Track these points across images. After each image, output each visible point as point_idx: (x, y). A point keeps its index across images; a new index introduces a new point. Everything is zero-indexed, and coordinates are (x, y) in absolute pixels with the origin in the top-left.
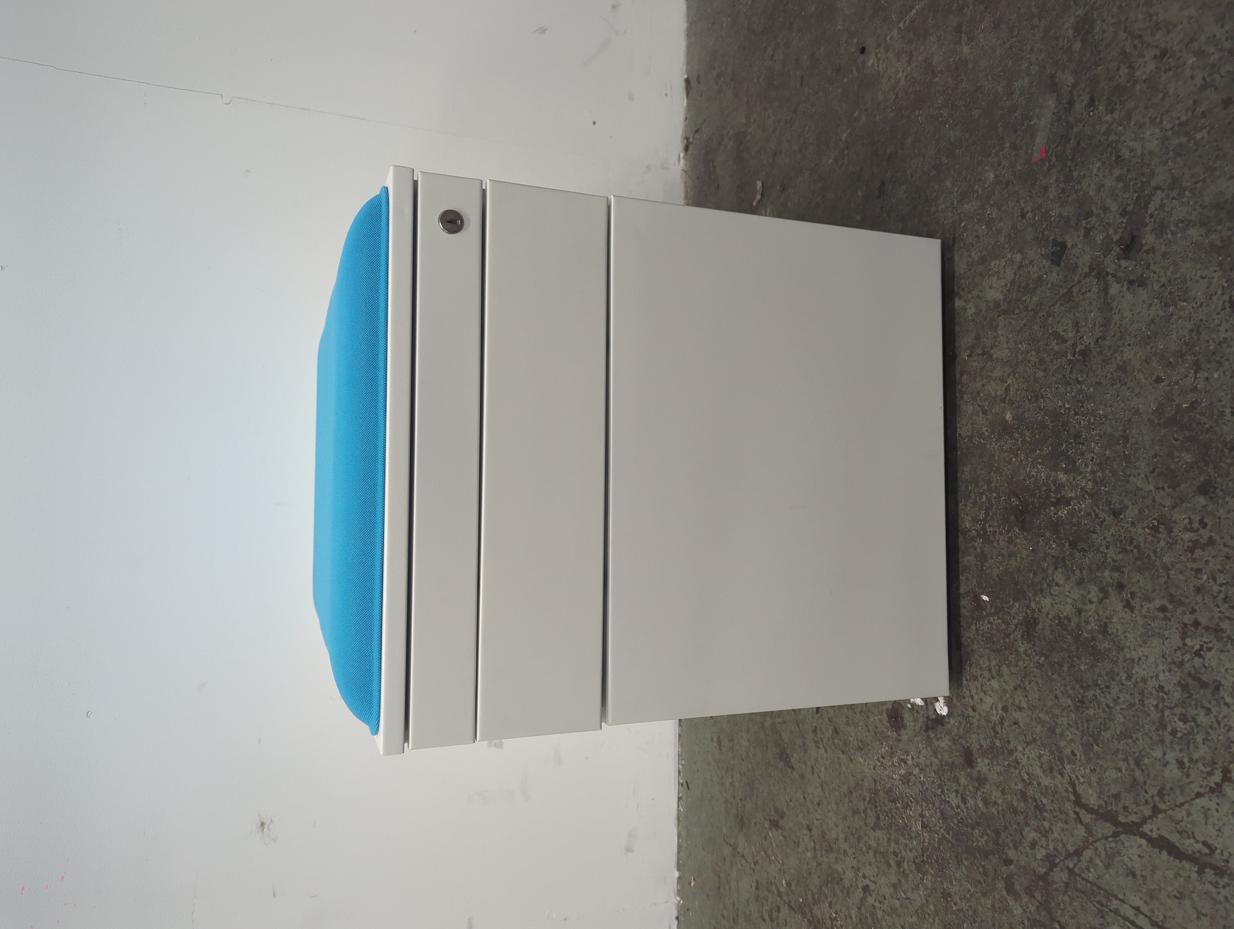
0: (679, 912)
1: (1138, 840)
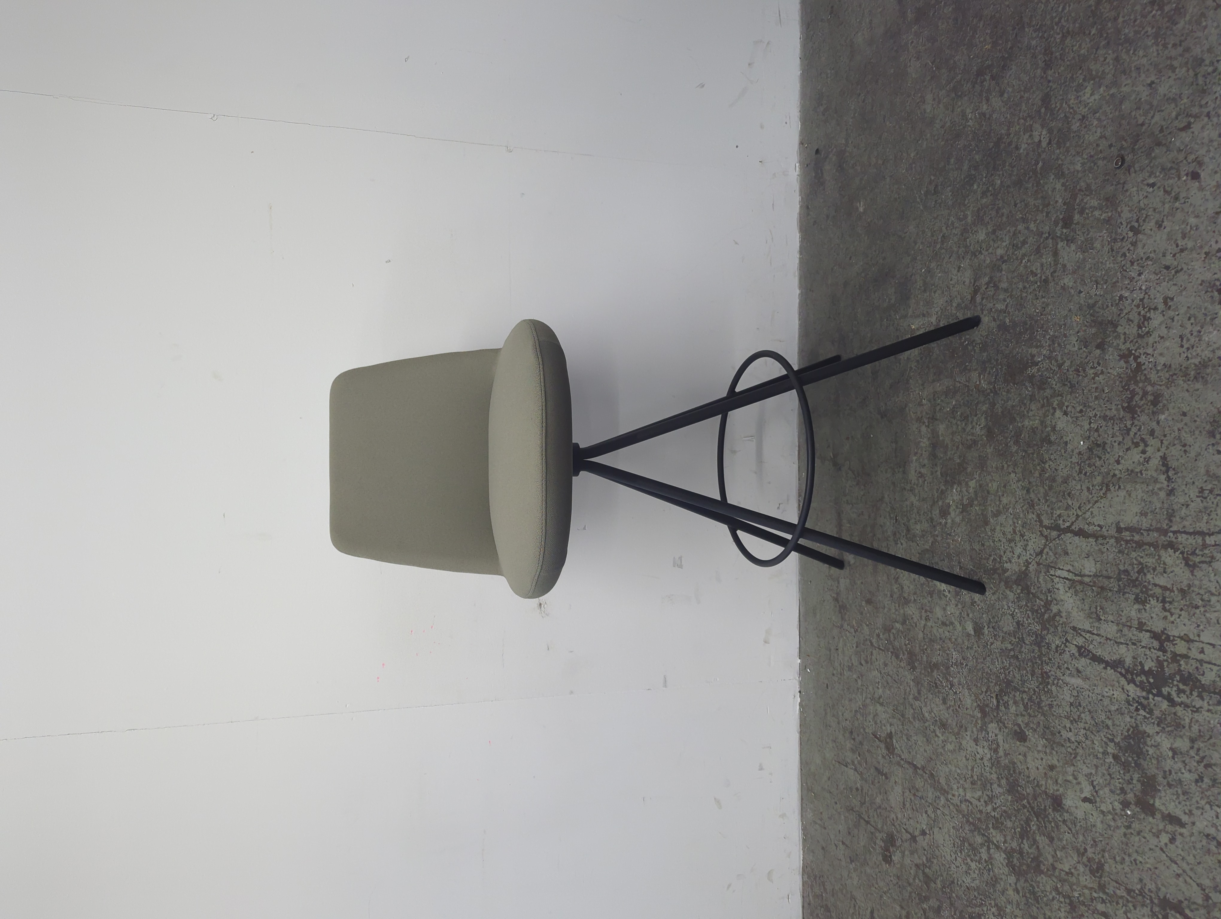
0: (800, 687)
1: (1069, 535)
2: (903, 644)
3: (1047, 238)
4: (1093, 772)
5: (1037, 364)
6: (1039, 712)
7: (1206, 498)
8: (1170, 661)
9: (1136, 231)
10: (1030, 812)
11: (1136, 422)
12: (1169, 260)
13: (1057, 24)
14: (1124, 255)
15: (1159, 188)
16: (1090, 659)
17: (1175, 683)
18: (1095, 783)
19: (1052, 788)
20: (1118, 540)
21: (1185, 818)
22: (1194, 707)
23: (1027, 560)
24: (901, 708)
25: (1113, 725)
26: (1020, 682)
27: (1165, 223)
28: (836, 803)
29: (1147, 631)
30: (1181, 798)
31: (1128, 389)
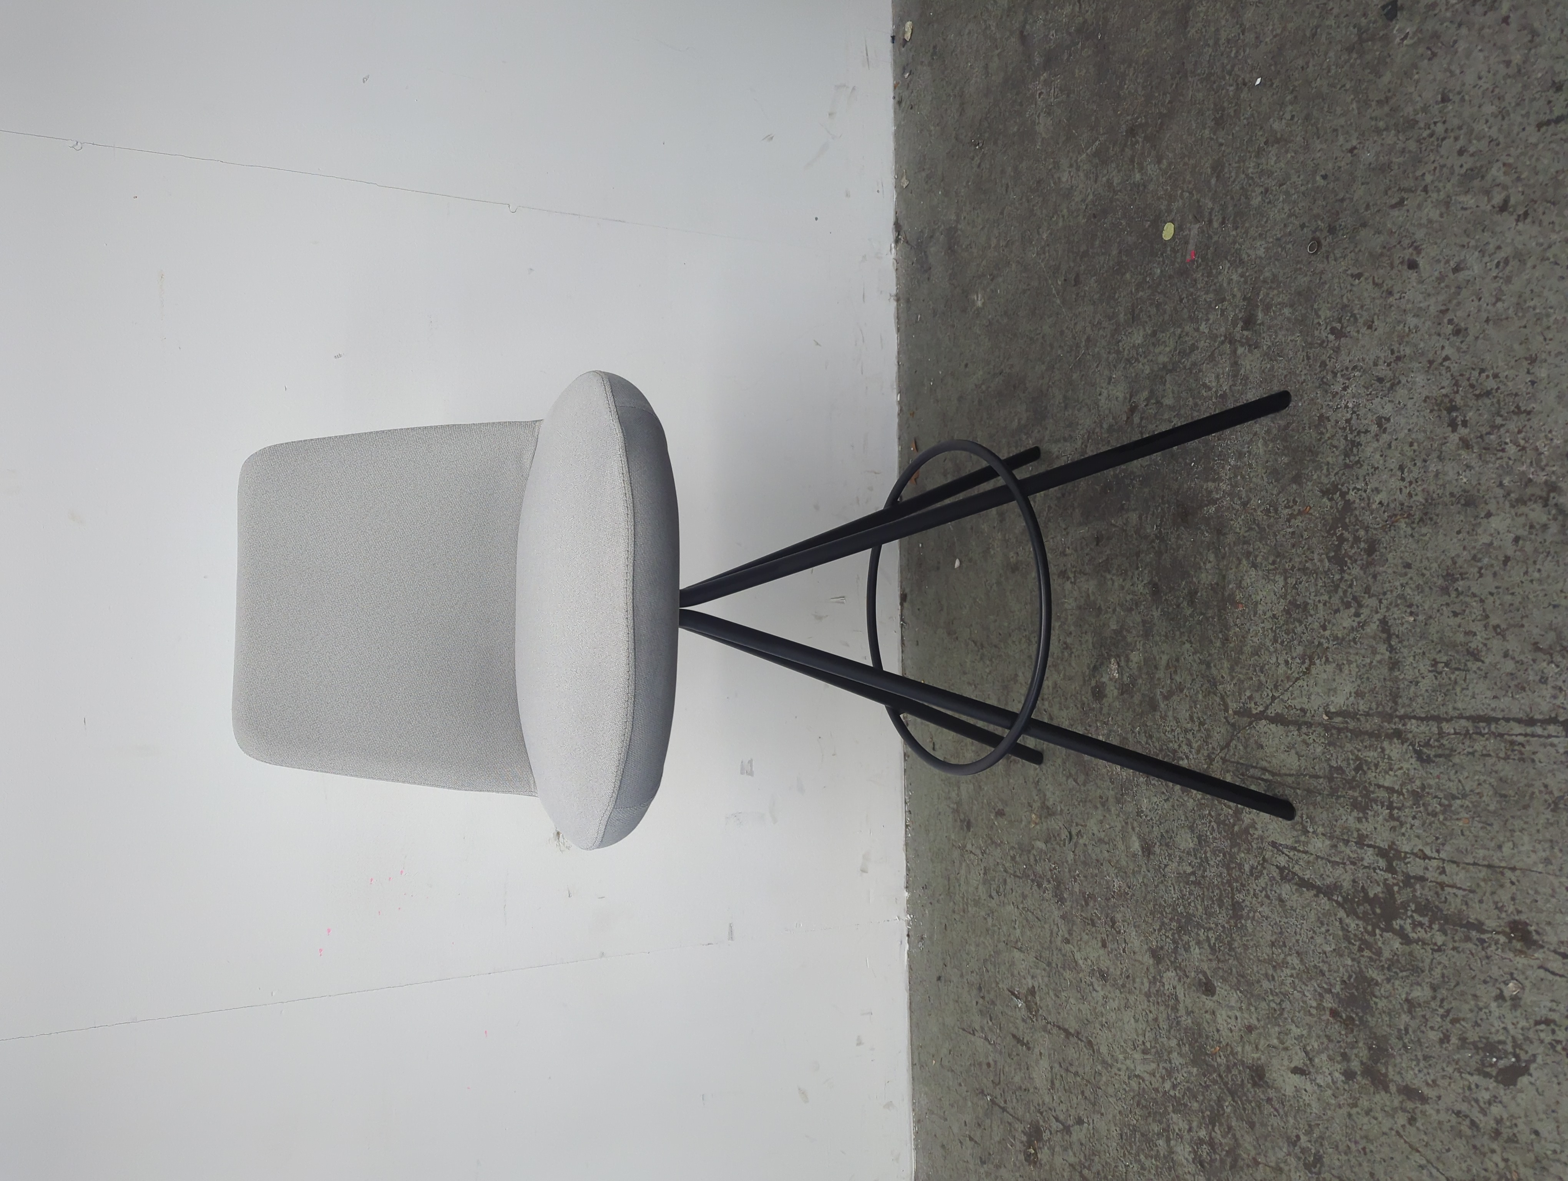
0: (909, 929)
1: (1264, 722)
2: (1047, 868)
3: (1223, 343)
4: (1305, 1032)
5: (1214, 502)
6: (1231, 956)
7: (1441, 673)
8: (1401, 884)
9: (1338, 334)
10: (1223, 1089)
11: (1346, 576)
12: (1382, 370)
13: (1230, 73)
14: (1323, 364)
15: (1366, 279)
16: (1296, 884)
17: (1409, 913)
18: (1309, 1048)
19: (1250, 1055)
20: (1327, 729)
21: (1426, 1091)
22: (1435, 944)
23: (1209, 756)
24: (1046, 954)
25: (1329, 971)
26: (1204, 916)
27: (1376, 323)
28: (960, 1085)
29: (1369, 846)
30: (1422, 1064)
31: (1335, 534)
